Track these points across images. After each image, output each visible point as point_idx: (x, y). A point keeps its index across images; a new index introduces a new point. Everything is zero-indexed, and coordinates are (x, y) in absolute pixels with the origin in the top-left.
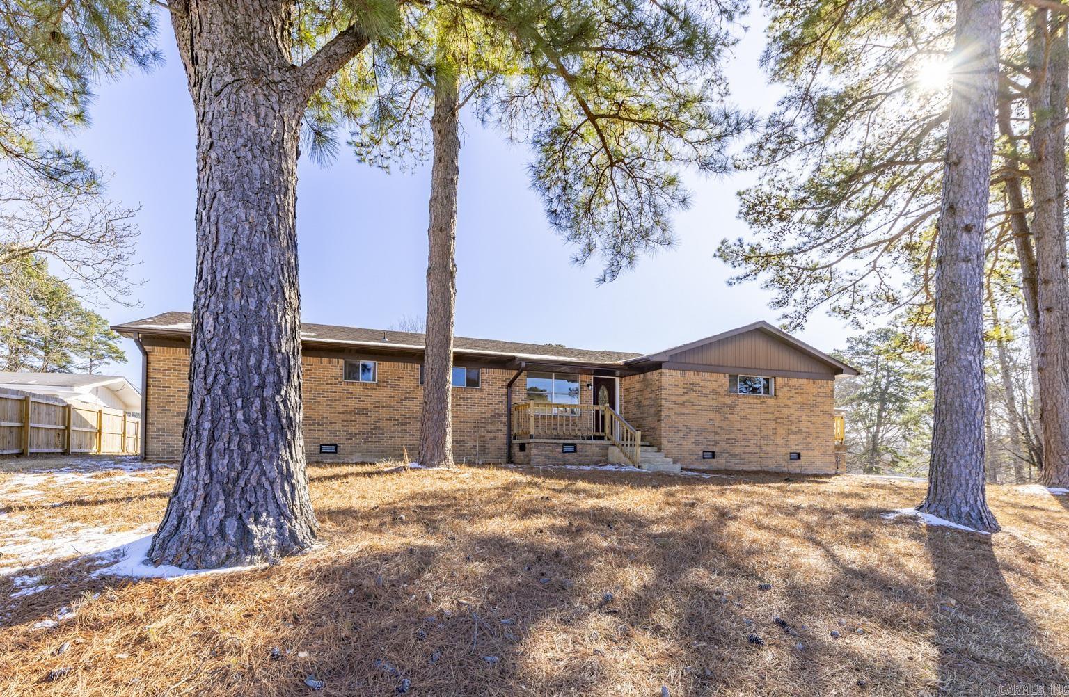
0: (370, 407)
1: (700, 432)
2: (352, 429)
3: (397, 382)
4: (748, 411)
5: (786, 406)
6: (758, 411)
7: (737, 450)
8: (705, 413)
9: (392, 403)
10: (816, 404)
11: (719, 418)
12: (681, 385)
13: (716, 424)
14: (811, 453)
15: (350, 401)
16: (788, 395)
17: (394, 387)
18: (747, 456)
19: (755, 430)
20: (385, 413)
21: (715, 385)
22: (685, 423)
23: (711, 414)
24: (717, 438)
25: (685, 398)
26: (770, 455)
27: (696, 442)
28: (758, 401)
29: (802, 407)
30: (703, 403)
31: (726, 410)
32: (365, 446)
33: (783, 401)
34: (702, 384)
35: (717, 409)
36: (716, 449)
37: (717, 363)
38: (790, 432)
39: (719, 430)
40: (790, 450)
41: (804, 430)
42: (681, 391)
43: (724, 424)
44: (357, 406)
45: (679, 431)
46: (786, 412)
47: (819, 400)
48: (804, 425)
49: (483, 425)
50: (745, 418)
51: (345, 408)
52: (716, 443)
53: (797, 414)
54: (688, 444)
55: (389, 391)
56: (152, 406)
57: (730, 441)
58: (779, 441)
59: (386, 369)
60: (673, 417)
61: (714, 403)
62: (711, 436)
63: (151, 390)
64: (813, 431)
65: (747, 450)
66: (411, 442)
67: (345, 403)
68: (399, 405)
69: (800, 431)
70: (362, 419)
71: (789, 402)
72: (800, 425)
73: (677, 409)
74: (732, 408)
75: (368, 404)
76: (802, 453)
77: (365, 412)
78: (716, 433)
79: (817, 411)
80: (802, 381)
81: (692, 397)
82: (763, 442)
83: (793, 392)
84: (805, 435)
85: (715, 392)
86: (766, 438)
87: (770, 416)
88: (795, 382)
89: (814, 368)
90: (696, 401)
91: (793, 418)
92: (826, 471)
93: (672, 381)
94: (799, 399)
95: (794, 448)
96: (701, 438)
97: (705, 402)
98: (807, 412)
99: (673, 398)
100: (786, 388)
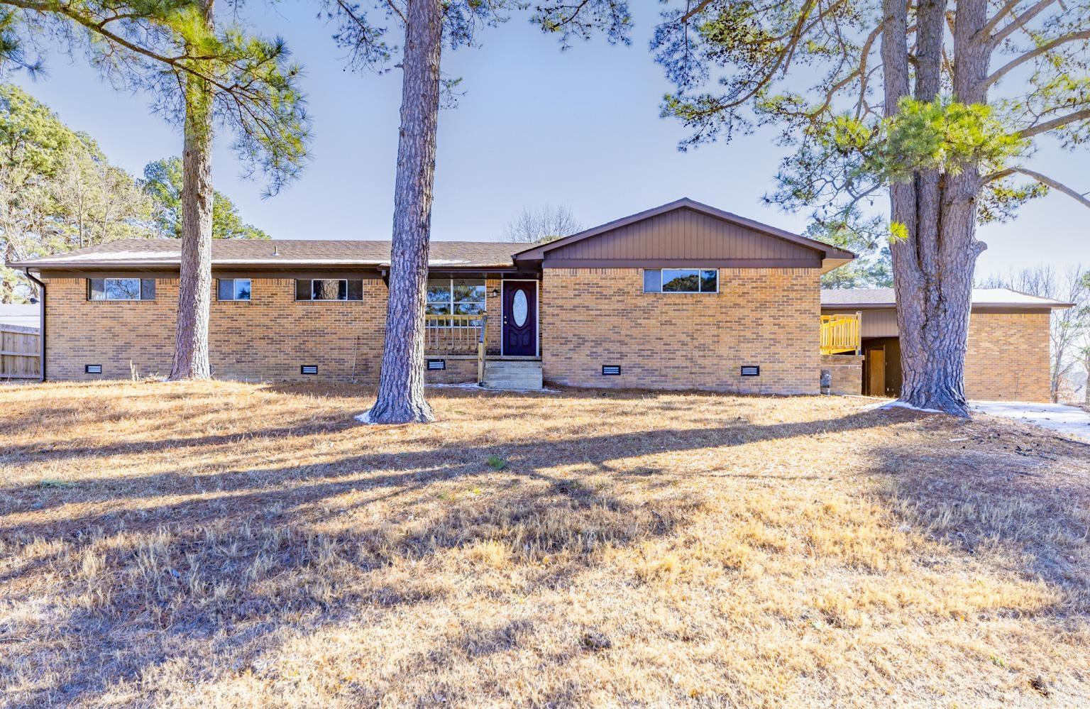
0: (244, 327)
1: (598, 343)
2: (225, 349)
3: (270, 300)
4: (672, 314)
5: (736, 305)
6: (689, 314)
7: (654, 363)
8: (604, 319)
9: (265, 321)
10: (788, 301)
11: (626, 323)
12: (571, 286)
13: (623, 332)
14: (777, 366)
15: (223, 320)
16: (742, 290)
17: (267, 305)
18: (670, 372)
19: (684, 338)
20: (259, 332)
21: (621, 284)
22: (577, 333)
23: (616, 320)
24: (624, 349)
25: (577, 301)
26: (707, 370)
27: (593, 355)
28: (690, 300)
29: (763, 305)
30: (603, 307)
31: (638, 314)
32: (238, 366)
33: (728, 300)
34: (602, 283)
35: (624, 313)
36: (623, 363)
37: (624, 257)
38: (742, 340)
39: (627, 340)
40: (741, 363)
41: (767, 336)
42: (571, 293)
43: (635, 332)
44: (230, 325)
45: (567, 342)
46: (737, 313)
47: (793, 295)
48: (767, 330)
49: (365, 341)
50: (669, 323)
51: (218, 328)
52: (622, 356)
53: (754, 315)
54: (581, 357)
55: (262, 308)
56: (49, 332)
57: (645, 353)
58: (723, 351)
59: (259, 286)
60: (559, 325)
61: (620, 306)
62: (615, 347)
63: (49, 318)
64: (781, 334)
65: (672, 363)
66: (286, 362)
67: (218, 323)
68: (273, 323)
69: (759, 337)
70: (236, 338)
71: (742, 301)
72: (760, 330)
73: (564, 315)
74: (647, 312)
75: (241, 323)
76: (762, 366)
77: (238, 332)
78: (622, 343)
79: (789, 310)
80: (763, 271)
81: (587, 299)
82: (696, 353)
83: (749, 285)
84: (767, 343)
85: (621, 292)
86: (702, 347)
87: (707, 320)
88: (752, 272)
89: (786, 253)
90: (592, 305)
91: (747, 321)
92: (803, 389)
93: (558, 282)
94: (758, 295)
95: (749, 361)
96: (599, 350)
97: (605, 306)
98: (773, 312)
99: (560, 302)
100: (735, 283)
